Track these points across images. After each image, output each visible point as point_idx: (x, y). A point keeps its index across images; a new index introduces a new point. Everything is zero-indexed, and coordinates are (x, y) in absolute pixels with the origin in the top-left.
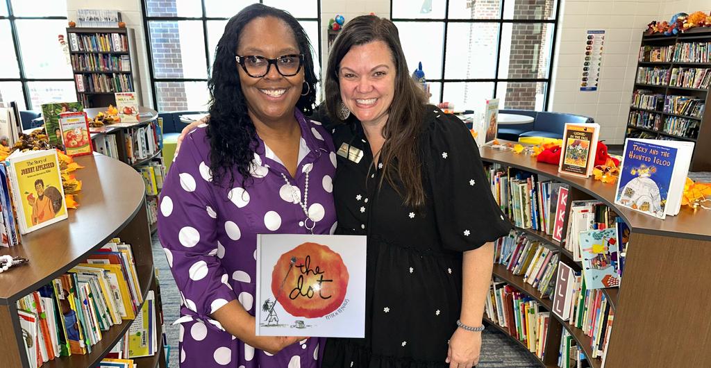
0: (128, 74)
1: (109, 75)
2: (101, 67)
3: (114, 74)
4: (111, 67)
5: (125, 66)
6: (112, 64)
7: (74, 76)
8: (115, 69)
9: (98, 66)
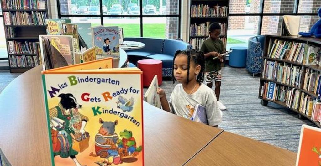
0: (44, 11)
1: (29, 12)
2: (25, 6)
3: (32, 12)
4: (31, 6)
5: (42, 6)
6: (32, 5)
7: (3, 13)
8: (35, 8)
9: (22, 6)
